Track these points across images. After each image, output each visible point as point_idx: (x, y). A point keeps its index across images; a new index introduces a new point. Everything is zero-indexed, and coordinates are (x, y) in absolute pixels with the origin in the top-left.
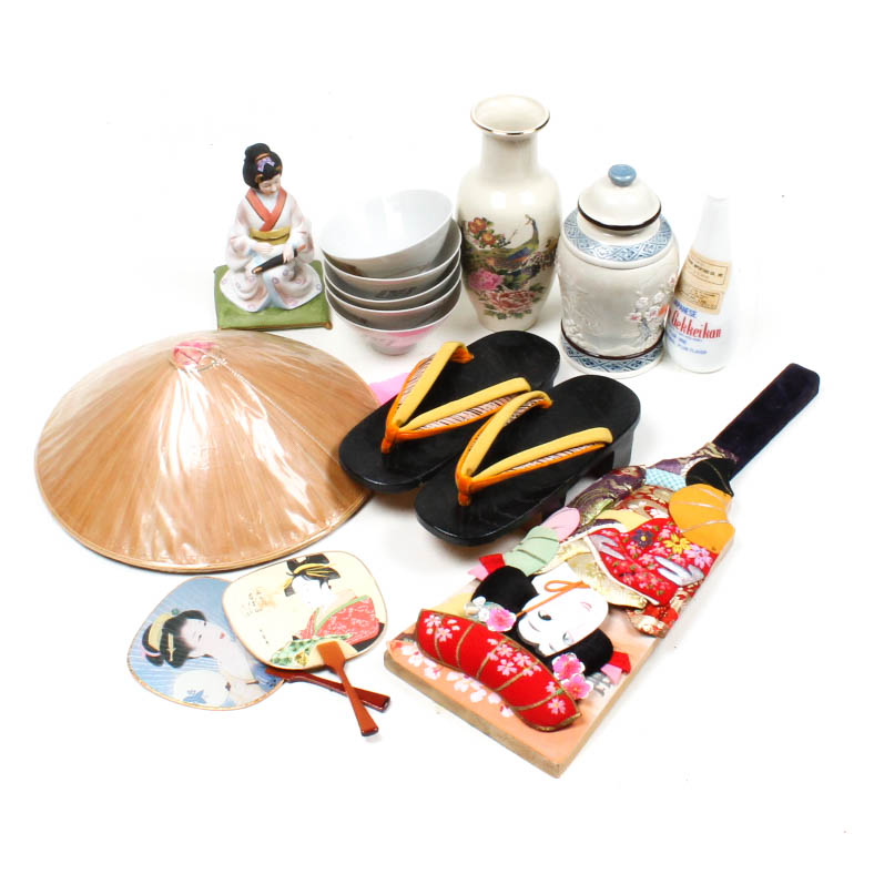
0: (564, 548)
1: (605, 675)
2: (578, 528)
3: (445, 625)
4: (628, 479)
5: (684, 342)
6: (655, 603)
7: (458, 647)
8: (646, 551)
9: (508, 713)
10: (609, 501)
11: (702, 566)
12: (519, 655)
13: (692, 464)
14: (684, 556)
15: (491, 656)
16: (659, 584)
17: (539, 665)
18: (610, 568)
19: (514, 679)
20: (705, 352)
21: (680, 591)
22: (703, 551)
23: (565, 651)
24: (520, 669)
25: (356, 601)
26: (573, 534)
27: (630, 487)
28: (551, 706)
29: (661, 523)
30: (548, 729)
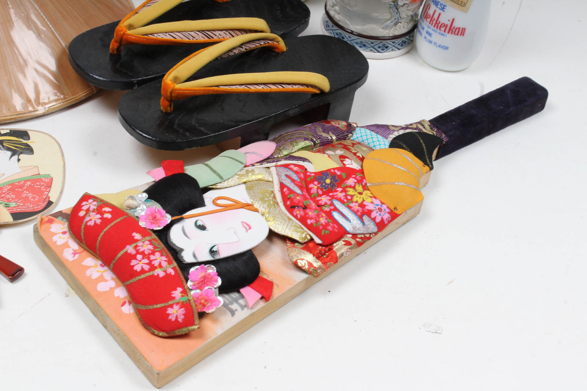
0: (247, 171)
1: (243, 297)
2: (268, 158)
3: (99, 211)
4: (335, 130)
5: (430, 35)
6: (318, 241)
7: (102, 234)
8: (326, 193)
9: (128, 309)
10: (308, 143)
11: (378, 220)
12: (157, 254)
13: (401, 132)
14: (362, 205)
15: (130, 249)
16: (327, 224)
17: (174, 268)
18: (285, 198)
19: (143, 276)
20: (447, 48)
21: (348, 237)
22: (384, 207)
23: (206, 263)
24: (153, 268)
25: (38, 177)
26: (261, 162)
27: (334, 138)
28: (170, 311)
29: (351, 172)
30: (161, 334)
